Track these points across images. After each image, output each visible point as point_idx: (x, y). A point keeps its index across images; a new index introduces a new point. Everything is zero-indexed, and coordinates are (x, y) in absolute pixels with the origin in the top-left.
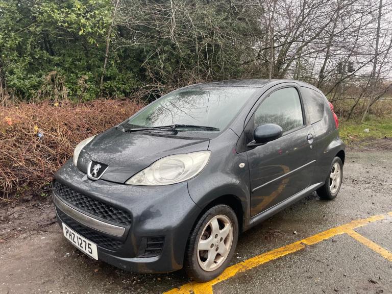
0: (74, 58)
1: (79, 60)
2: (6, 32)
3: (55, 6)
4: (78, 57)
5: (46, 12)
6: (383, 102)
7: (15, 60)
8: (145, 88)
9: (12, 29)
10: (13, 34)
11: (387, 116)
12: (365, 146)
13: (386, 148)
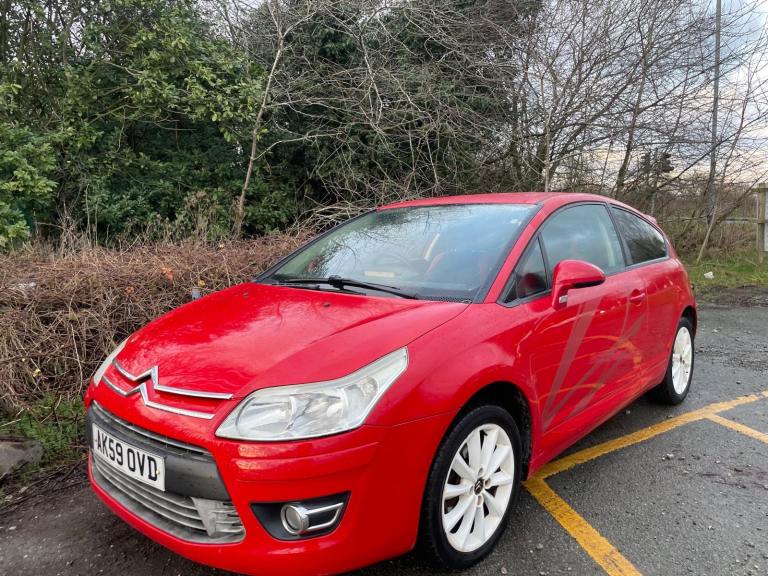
0: (190, 163)
1: (197, 168)
2: (73, 120)
3: (164, 77)
4: (196, 162)
5: (150, 86)
6: (733, 226)
7: (90, 170)
8: (323, 213)
9: (84, 117)
10: (86, 124)
11: (741, 250)
12: (710, 301)
13: (746, 304)
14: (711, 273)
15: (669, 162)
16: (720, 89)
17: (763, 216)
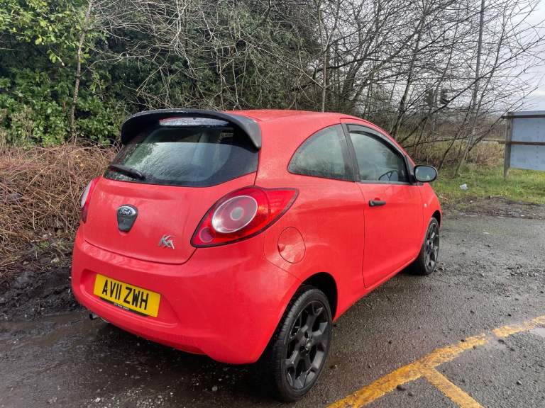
0: (31, 80)
1: (39, 85)
4: (38, 80)
11: (491, 165)
12: (461, 211)
13: (490, 213)
14: (465, 185)
15: (446, 96)
16: (483, 36)
17: (511, 139)
